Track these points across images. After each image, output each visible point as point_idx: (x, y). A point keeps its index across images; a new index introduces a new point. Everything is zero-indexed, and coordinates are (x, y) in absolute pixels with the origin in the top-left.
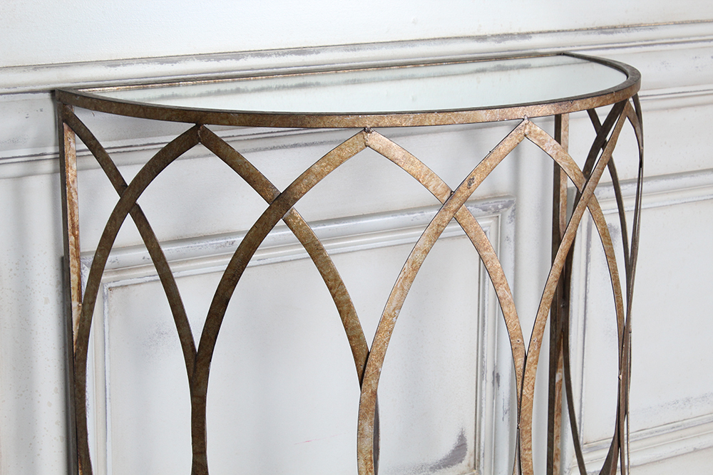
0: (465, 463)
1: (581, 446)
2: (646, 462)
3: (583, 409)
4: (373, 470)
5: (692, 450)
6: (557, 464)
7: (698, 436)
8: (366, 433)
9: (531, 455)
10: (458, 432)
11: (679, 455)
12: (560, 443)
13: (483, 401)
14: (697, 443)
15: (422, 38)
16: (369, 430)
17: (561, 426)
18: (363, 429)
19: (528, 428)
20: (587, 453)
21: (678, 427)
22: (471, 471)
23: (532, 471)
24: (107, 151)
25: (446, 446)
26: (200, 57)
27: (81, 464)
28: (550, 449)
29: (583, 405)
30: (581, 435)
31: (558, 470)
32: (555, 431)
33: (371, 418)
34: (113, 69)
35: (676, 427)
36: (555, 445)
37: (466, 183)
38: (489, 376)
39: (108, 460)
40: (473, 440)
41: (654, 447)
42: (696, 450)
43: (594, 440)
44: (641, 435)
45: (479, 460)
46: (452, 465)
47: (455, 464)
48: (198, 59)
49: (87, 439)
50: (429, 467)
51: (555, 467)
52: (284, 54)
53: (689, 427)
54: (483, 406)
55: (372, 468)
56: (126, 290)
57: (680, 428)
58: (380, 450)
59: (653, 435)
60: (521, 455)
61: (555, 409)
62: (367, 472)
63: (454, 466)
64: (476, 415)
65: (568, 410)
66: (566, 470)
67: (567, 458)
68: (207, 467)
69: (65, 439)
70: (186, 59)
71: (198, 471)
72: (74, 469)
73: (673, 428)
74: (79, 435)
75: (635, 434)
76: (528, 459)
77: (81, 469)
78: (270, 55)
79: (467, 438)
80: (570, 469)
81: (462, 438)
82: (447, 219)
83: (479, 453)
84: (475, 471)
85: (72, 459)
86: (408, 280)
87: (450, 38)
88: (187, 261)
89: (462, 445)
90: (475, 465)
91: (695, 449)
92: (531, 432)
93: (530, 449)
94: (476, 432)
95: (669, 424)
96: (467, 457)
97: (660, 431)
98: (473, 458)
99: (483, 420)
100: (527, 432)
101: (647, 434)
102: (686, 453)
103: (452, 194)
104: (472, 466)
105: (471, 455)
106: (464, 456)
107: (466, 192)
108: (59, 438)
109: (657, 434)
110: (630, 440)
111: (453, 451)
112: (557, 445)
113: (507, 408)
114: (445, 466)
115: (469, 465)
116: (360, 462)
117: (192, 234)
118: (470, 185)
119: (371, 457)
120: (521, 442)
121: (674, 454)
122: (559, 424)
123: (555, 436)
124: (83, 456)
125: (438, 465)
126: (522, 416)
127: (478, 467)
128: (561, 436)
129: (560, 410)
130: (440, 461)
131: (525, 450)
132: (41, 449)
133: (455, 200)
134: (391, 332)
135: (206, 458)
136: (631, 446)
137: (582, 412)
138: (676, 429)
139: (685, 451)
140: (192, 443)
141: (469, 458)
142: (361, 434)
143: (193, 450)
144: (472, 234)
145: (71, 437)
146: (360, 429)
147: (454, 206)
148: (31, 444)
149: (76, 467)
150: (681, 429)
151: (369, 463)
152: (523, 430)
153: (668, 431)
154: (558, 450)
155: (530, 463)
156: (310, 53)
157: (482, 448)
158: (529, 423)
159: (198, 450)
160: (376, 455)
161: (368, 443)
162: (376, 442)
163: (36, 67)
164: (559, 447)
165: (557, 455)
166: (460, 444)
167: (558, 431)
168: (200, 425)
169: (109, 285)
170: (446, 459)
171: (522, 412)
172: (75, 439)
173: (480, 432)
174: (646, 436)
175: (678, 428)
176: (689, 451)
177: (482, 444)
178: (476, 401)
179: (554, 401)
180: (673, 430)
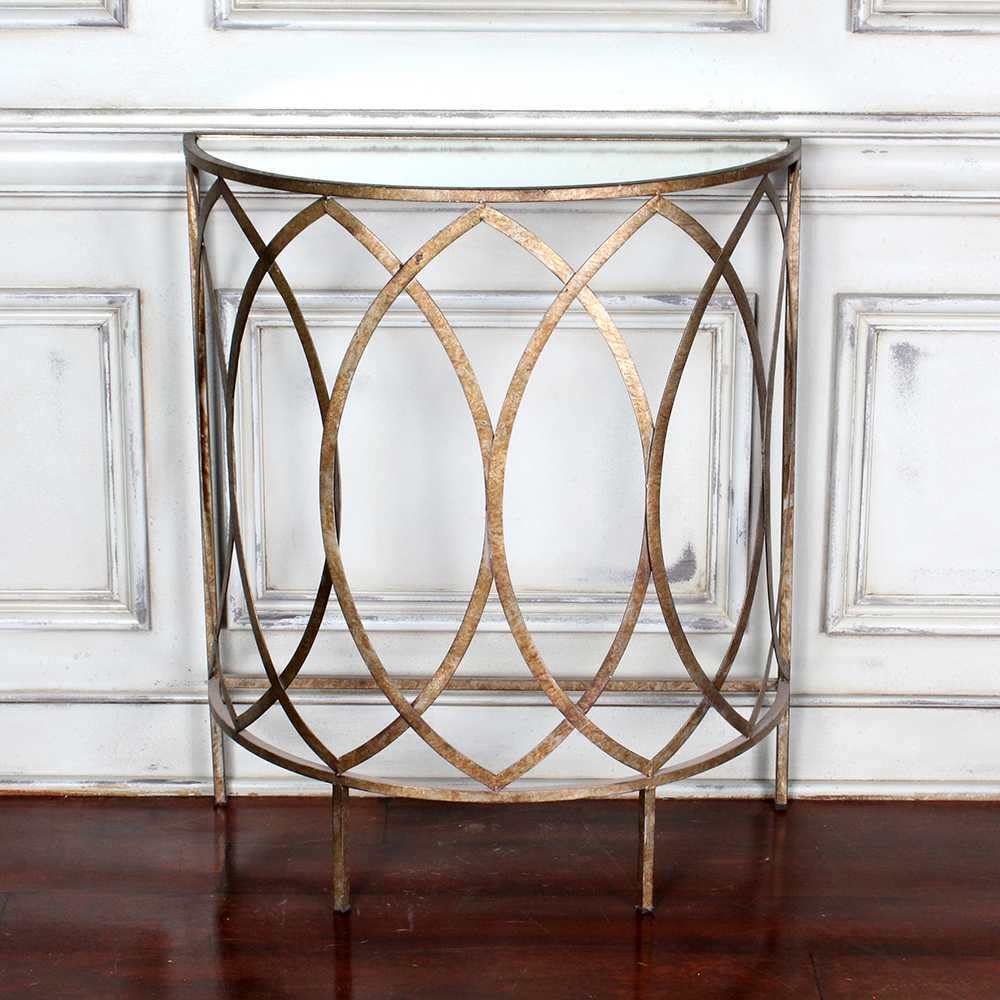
0: (693, 581)
10: (683, 546)
15: (632, 109)
20: (869, 605)
22: (700, 592)
24: (235, 195)
26: (354, 112)
34: (259, 118)
37: (414, 259)
38: (724, 491)
40: (705, 559)
41: (973, 618)
43: (881, 592)
45: (710, 582)
46: (676, 581)
47: (679, 581)
48: (351, 114)
52: (451, 116)
56: (278, 331)
59: (973, 603)
63: (679, 583)
64: (708, 531)
70: (339, 114)
78: (435, 116)
79: (694, 555)
80: (839, 617)
81: (689, 553)
82: (396, 291)
83: (710, 574)
84: (704, 594)
86: (360, 345)
87: (671, 112)
88: (342, 312)
89: (690, 561)
90: (705, 586)
94: (707, 550)
96: (696, 576)
98: (703, 577)
99: (714, 538)
101: (962, 600)
103: (402, 266)
105: (701, 575)
106: (693, 574)
107: (415, 268)
111: (679, 565)
113: (742, 530)
115: (699, 585)
117: (349, 284)
118: (418, 260)
127: (709, 589)
133: (403, 273)
134: (347, 392)
141: (698, 578)
144: (426, 310)
147: (404, 280)
156: (483, 116)
157: (713, 570)
163: (183, 112)
166: (686, 560)
169: (257, 324)
173: (710, 551)
177: (713, 565)
178: (708, 515)
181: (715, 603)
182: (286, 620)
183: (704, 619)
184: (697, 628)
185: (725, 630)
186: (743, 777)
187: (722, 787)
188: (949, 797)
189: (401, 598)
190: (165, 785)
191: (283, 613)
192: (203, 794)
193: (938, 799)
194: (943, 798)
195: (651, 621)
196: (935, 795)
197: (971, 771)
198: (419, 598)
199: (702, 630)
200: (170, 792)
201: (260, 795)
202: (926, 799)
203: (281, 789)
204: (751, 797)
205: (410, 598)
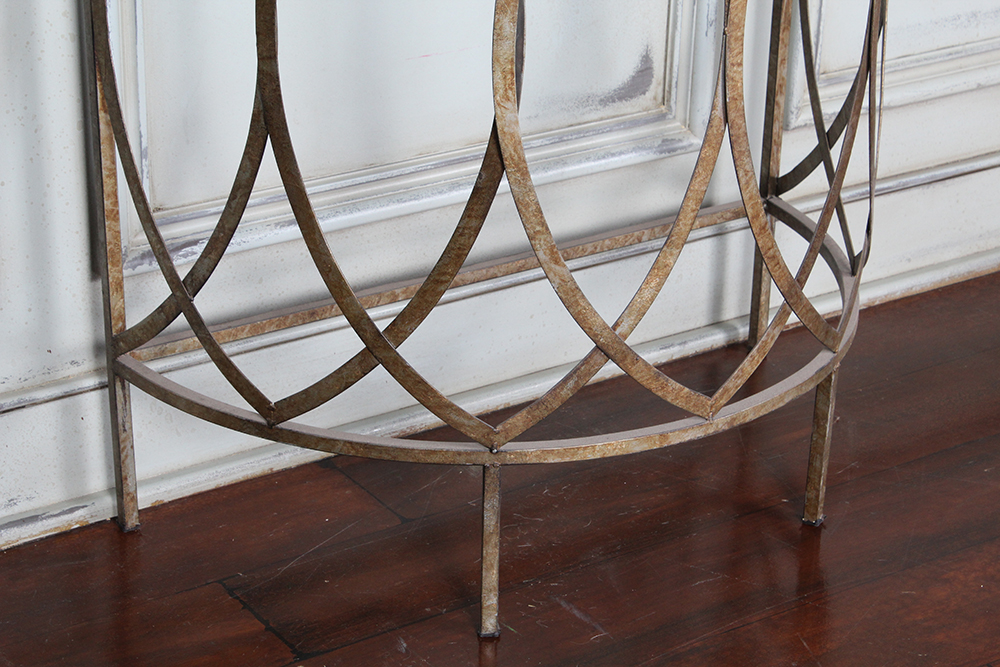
0: (649, 95)
1: (817, 77)
2: (908, 102)
3: (822, 23)
4: (515, 87)
5: (975, 87)
6: (780, 99)
7: (985, 68)
8: (506, 34)
9: (741, 73)
10: (641, 51)
11: (956, 94)
12: (786, 70)
13: (679, 7)
14: (982, 77)
16: (510, 29)
17: (790, 45)
18: (501, 28)
19: (739, 34)
20: (825, 87)
21: (957, 53)
22: (658, 106)
23: (741, 96)
25: (624, 69)
27: (100, 73)
28: (771, 78)
29: (823, 17)
30: (818, 61)
31: (782, 109)
32: (780, 52)
33: (513, 13)
35: (954, 54)
36: (778, 72)
39: (139, 71)
40: (663, 63)
41: (921, 81)
42: (980, 87)
43: (835, 68)
44: (903, 63)
45: (670, 92)
46: (631, 97)
47: (635, 96)
49: (107, 37)
50: (598, 99)
51: (778, 104)
53: (973, 55)
54: (679, 14)
55: (512, 84)
57: (960, 55)
58: (526, 60)
59: (921, 63)
60: (728, 72)
61: (782, 20)
62: (506, 90)
63: (635, 100)
64: (668, 26)
65: (800, 24)
66: (793, 109)
67: (795, 92)
68: (278, 78)
69: (77, 38)
71: (265, 84)
72: (90, 80)
73: (951, 54)
74: (96, 31)
75: (894, 61)
76: (737, 77)
77: (101, 80)
79: (654, 60)
80: (799, 109)
81: (646, 59)
83: (671, 81)
84: (663, 108)
85: (87, 66)
89: (647, 69)
90: (664, 98)
91: (979, 85)
92: (742, 40)
93: (740, 64)
94: (666, 51)
95: (944, 48)
96: (652, 87)
97: (931, 58)
98: (661, 87)
99: (678, 34)
100: (736, 39)
101: (911, 62)
102: (966, 92)
104: (660, 99)
105: (659, 84)
106: (649, 85)
108: (69, 37)
109: (925, 62)
110: (885, 71)
111: (634, 77)
112: (781, 72)
113: (713, 18)
114: (621, 99)
115: (655, 98)
116: (495, 76)
119: (512, 69)
120: (728, 54)
121: (949, 92)
122: (786, 41)
123: (779, 60)
124: (102, 61)
125: (612, 97)
126: (731, 16)
127: (669, 101)
128: (789, 60)
129: (789, 22)
130: (615, 91)
131: (733, 65)
132: (42, 51)
135: (277, 66)
136: (886, 79)
137: (821, 28)
138: (954, 56)
139: (965, 88)
140: (257, 44)
141: (655, 89)
142: (499, 35)
143: (258, 54)
145: (85, 35)
146: (497, 27)
148: (28, 43)
149: (92, 77)
150: (962, 57)
151: (509, 76)
152: (731, 36)
153: (941, 59)
154: (783, 79)
155: (739, 85)
157: (675, 75)
158: (740, 26)
159: (265, 54)
160: (519, 66)
161: (508, 48)
162: (520, 47)
164: (784, 75)
165: (781, 86)
166: (643, 68)
167: (784, 52)
168: (268, 18)
170: (623, 89)
171: (731, 10)
172: (90, 37)
173: (672, 52)
174: (911, 66)
175: (957, 55)
176: (970, 88)
177: (675, 69)
178: (669, 6)
179: (781, 9)
180: (950, 57)
181: (674, 117)
182: (188, 249)
183: (667, 140)
184: (661, 153)
185: (690, 149)
186: (698, 326)
187: (685, 343)
188: (898, 295)
189: (327, 187)
190: (40, 524)
191: (181, 241)
192: (92, 521)
193: (887, 300)
194: (893, 298)
195: (613, 155)
196: (886, 296)
197: (909, 260)
198: (349, 182)
199: (667, 154)
200: (46, 531)
201: (166, 501)
202: (877, 303)
203: (193, 485)
204: (715, 347)
205: (339, 184)
